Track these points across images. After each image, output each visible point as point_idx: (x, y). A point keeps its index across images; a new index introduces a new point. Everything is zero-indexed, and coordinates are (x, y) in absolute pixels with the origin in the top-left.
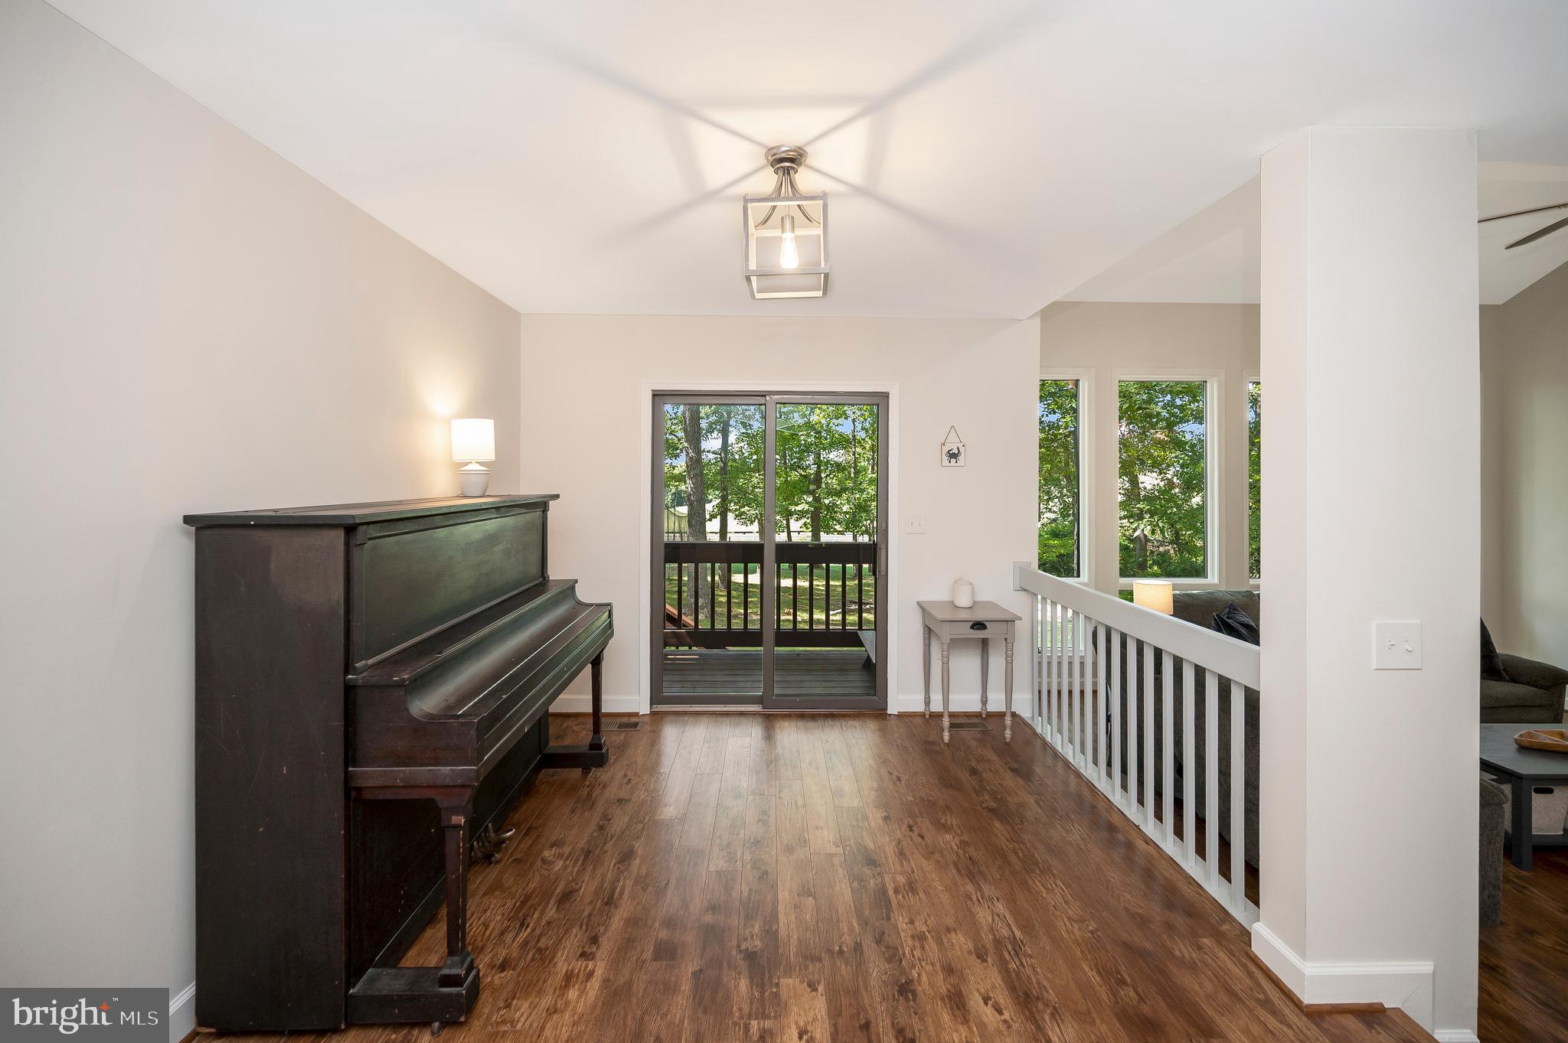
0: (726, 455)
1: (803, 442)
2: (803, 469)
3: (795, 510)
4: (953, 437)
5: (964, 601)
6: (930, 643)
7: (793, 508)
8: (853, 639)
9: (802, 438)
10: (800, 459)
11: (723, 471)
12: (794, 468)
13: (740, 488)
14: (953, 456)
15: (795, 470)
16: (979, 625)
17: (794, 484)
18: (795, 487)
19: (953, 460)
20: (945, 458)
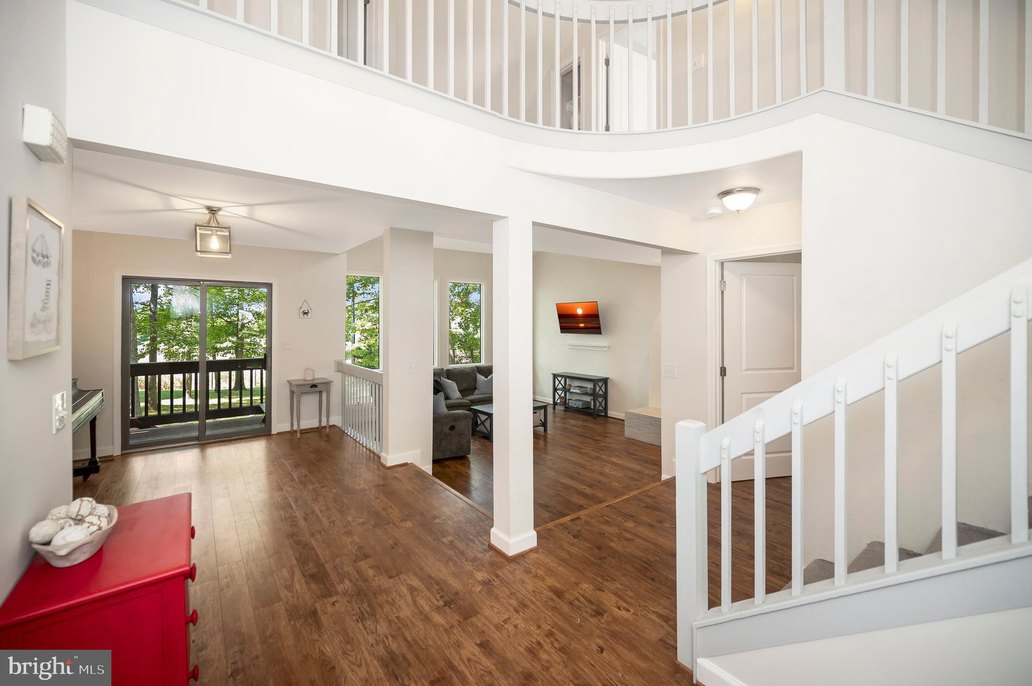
0: (155, 306)
1: (228, 297)
2: (229, 317)
3: (220, 347)
4: (305, 305)
5: (309, 378)
6: (293, 396)
7: (218, 346)
8: (258, 410)
9: (227, 294)
10: (226, 309)
11: (153, 317)
12: (219, 316)
13: (170, 332)
14: (305, 313)
15: (221, 318)
16: (314, 386)
17: (220, 329)
18: (221, 330)
19: (306, 315)
20: (301, 315)
